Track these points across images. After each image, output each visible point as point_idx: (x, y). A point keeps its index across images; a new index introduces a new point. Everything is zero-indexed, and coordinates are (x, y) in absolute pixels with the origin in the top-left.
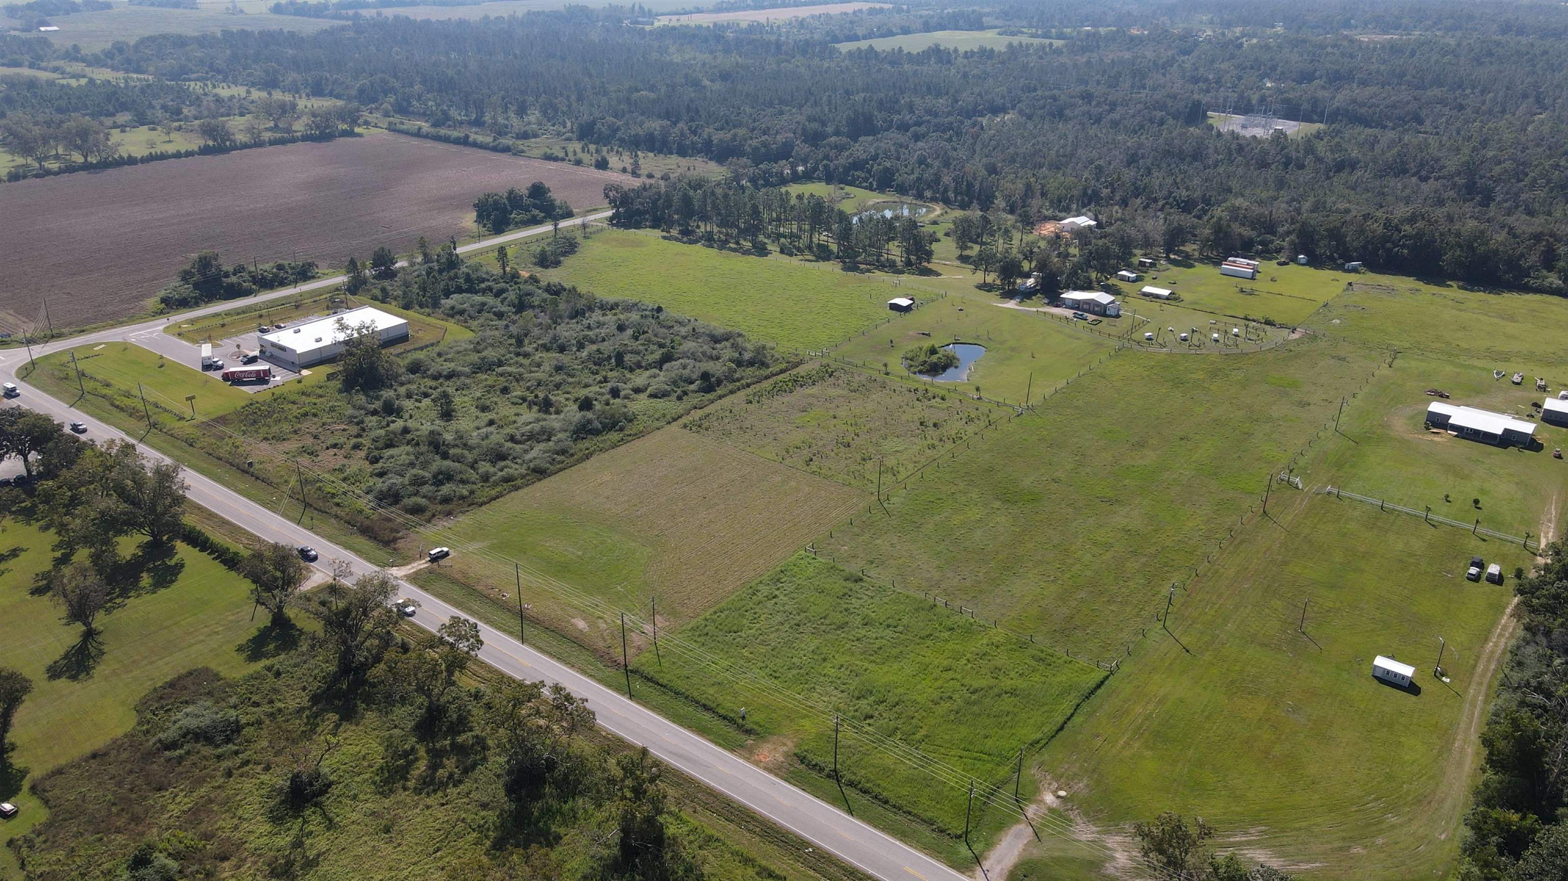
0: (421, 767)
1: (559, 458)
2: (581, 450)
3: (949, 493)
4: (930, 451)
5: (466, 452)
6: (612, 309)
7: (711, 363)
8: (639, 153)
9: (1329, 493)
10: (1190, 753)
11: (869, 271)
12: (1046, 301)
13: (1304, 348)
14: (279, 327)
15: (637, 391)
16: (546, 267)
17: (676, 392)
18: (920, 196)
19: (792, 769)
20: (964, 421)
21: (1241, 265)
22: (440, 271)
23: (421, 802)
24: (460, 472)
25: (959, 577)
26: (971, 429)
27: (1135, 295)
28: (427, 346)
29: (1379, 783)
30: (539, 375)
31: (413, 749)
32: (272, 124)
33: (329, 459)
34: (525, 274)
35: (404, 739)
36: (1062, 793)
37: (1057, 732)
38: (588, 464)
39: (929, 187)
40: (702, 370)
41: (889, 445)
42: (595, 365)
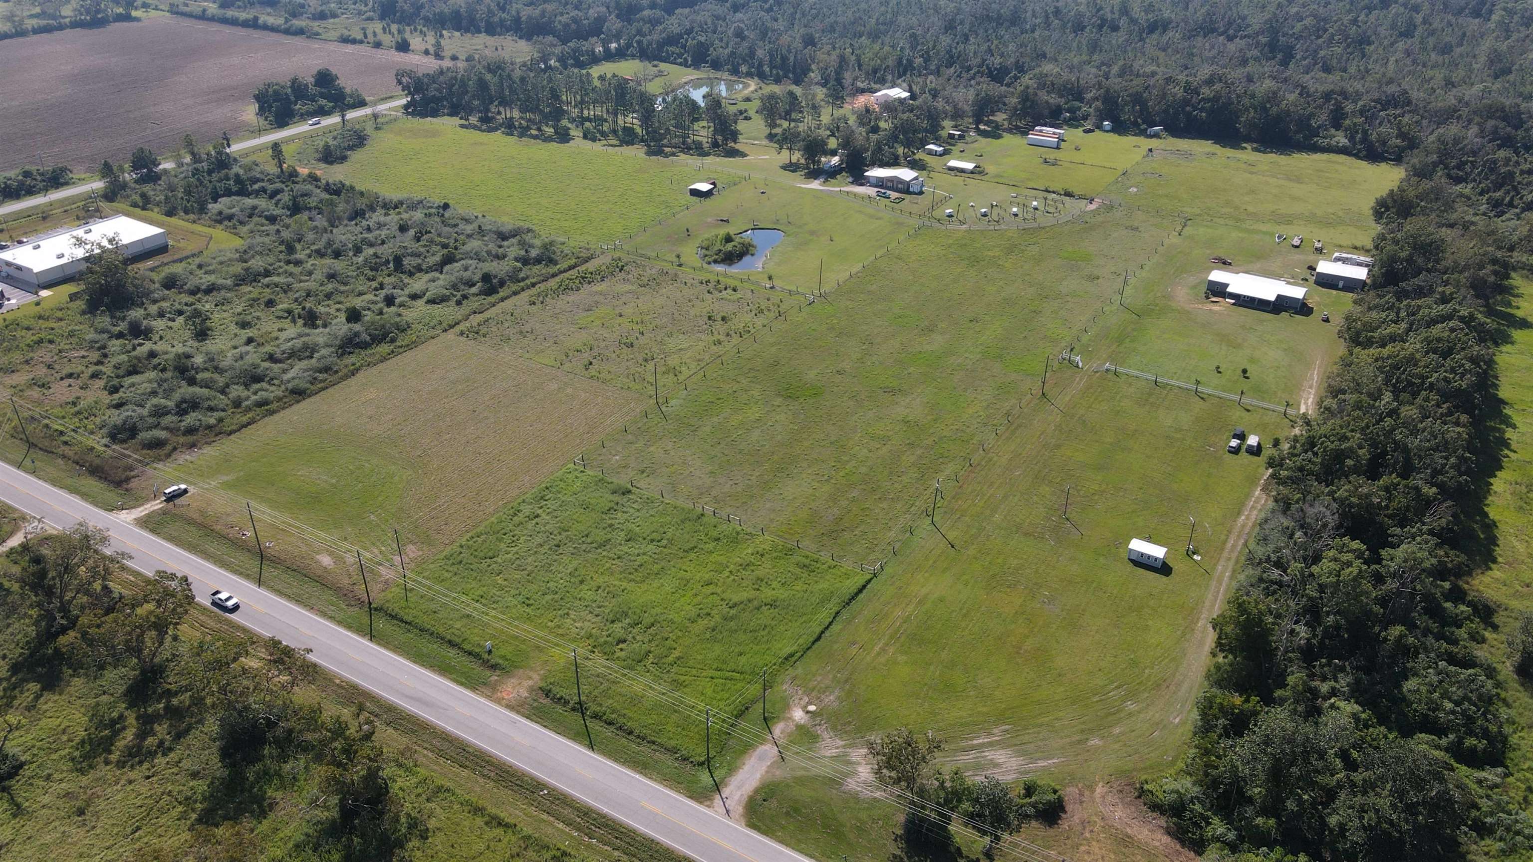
0: (129, 735)
1: (321, 376)
2: (346, 366)
3: (730, 391)
4: (715, 348)
5: (216, 376)
6: (396, 207)
7: (495, 264)
8: (444, 32)
9: (1107, 370)
10: (944, 655)
11: (673, 154)
12: (850, 180)
13: (1100, 219)
14: (20, 242)
15: (414, 297)
16: (331, 163)
17: (455, 296)
18: (735, 71)
19: (535, 705)
20: (753, 313)
21: (1047, 134)
22: (210, 172)
23: (125, 777)
24: (208, 399)
25: (731, 483)
26: (760, 321)
27: (941, 170)
28: (187, 258)
29: (1123, 670)
30: (311, 285)
31: (121, 717)
32: (38, 10)
33: (62, 391)
34: (304, 171)
35: (111, 706)
36: (812, 708)
37: (813, 643)
38: (352, 381)
39: (745, 61)
40: (484, 271)
41: (672, 344)
42: (372, 270)
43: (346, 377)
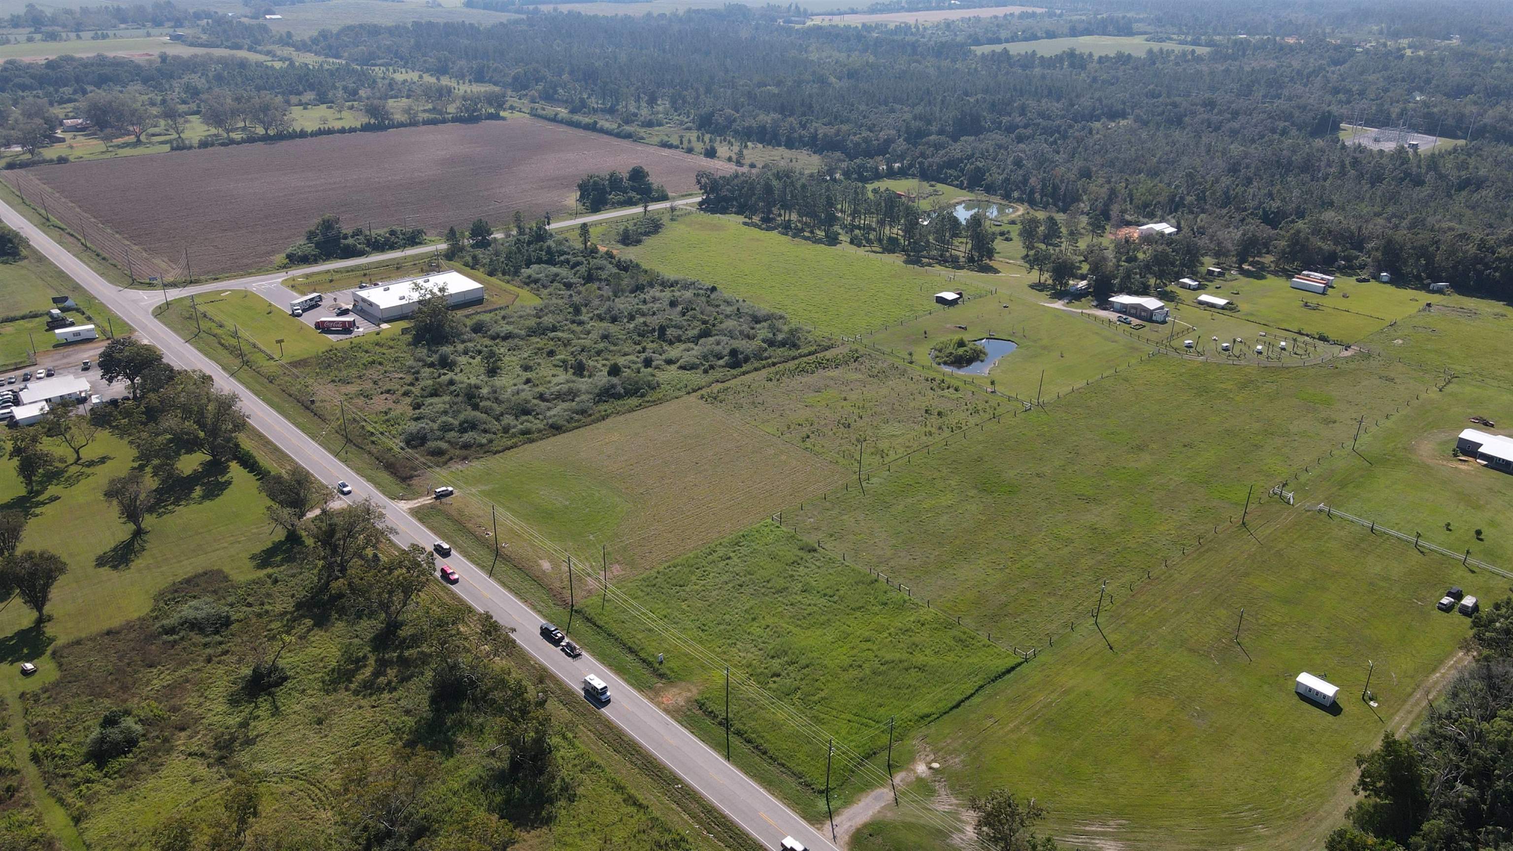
0: (367, 672)
1: (577, 417)
2: (599, 412)
3: (929, 478)
4: (925, 438)
5: (495, 405)
6: (672, 286)
7: (744, 342)
8: (749, 144)
9: (1321, 511)
10: (1076, 744)
11: (930, 265)
12: (1095, 303)
13: (1352, 366)
14: (376, 285)
15: (669, 362)
16: (627, 245)
17: (703, 365)
18: (1007, 196)
19: (688, 713)
20: (969, 412)
21: (1316, 279)
22: (529, 243)
23: (357, 703)
24: (485, 423)
25: (911, 557)
26: (972, 421)
27: (1190, 303)
28: (496, 310)
29: (1261, 794)
30: (587, 342)
31: (365, 657)
32: (430, 106)
33: (380, 403)
34: (602, 249)
35: (360, 647)
36: (936, 765)
37: (951, 709)
38: (602, 425)
39: (1018, 188)
40: (733, 346)
41: (887, 429)
42: (639, 336)
43: (598, 420)
